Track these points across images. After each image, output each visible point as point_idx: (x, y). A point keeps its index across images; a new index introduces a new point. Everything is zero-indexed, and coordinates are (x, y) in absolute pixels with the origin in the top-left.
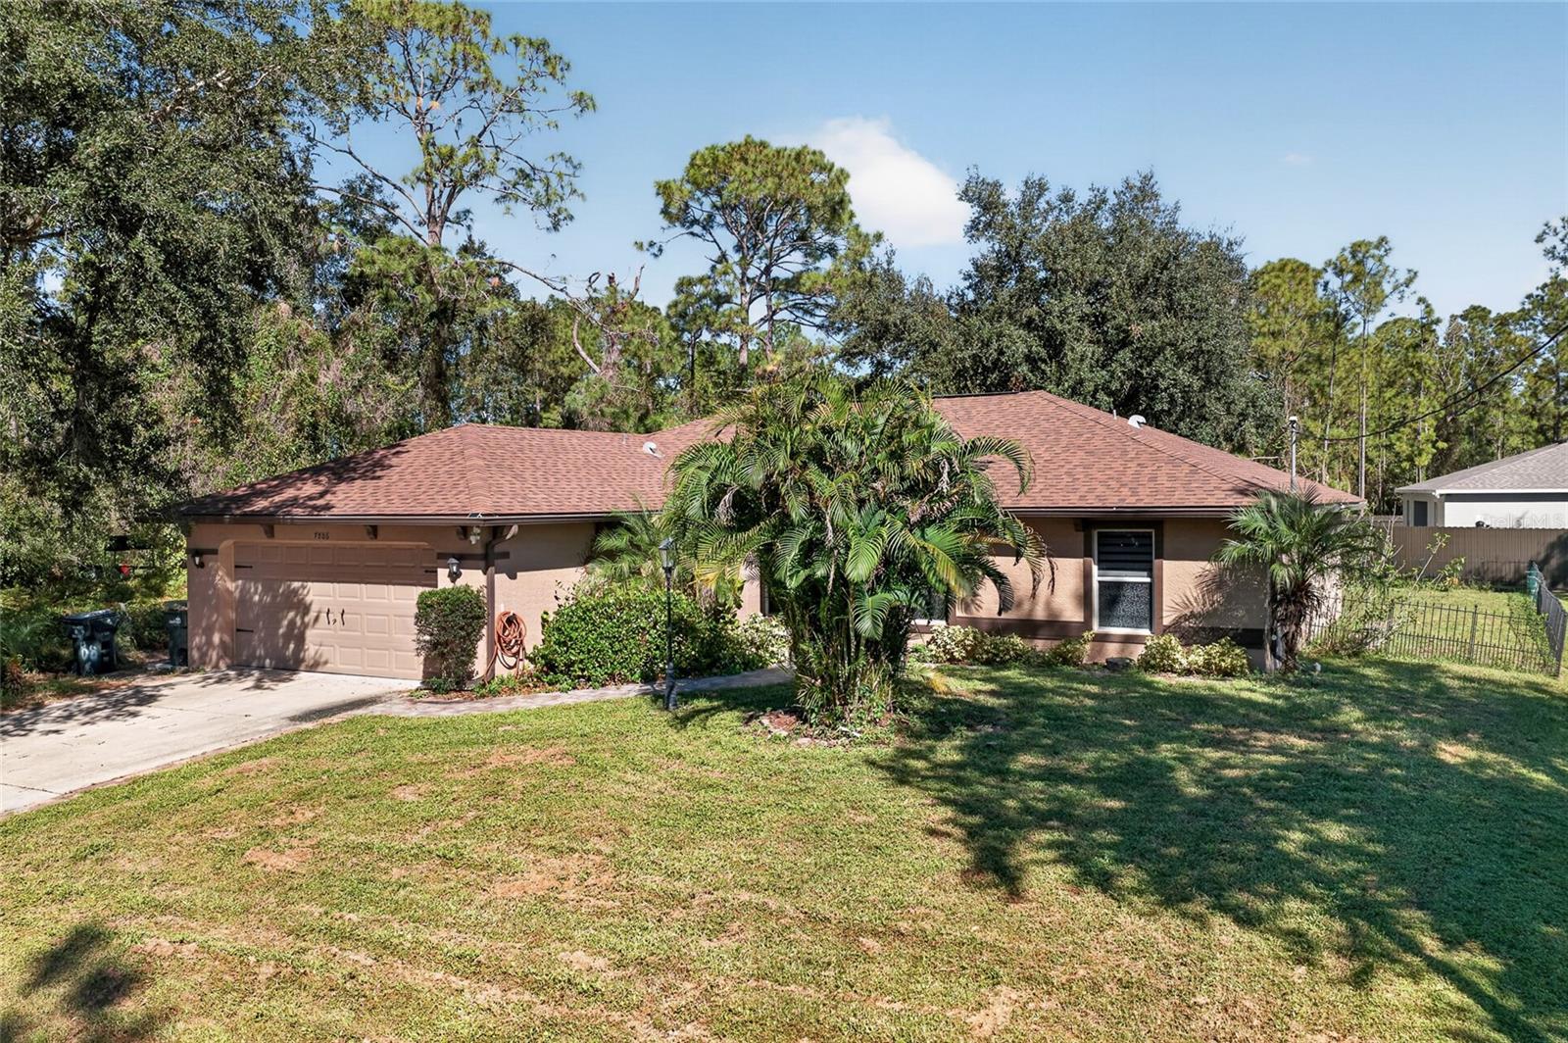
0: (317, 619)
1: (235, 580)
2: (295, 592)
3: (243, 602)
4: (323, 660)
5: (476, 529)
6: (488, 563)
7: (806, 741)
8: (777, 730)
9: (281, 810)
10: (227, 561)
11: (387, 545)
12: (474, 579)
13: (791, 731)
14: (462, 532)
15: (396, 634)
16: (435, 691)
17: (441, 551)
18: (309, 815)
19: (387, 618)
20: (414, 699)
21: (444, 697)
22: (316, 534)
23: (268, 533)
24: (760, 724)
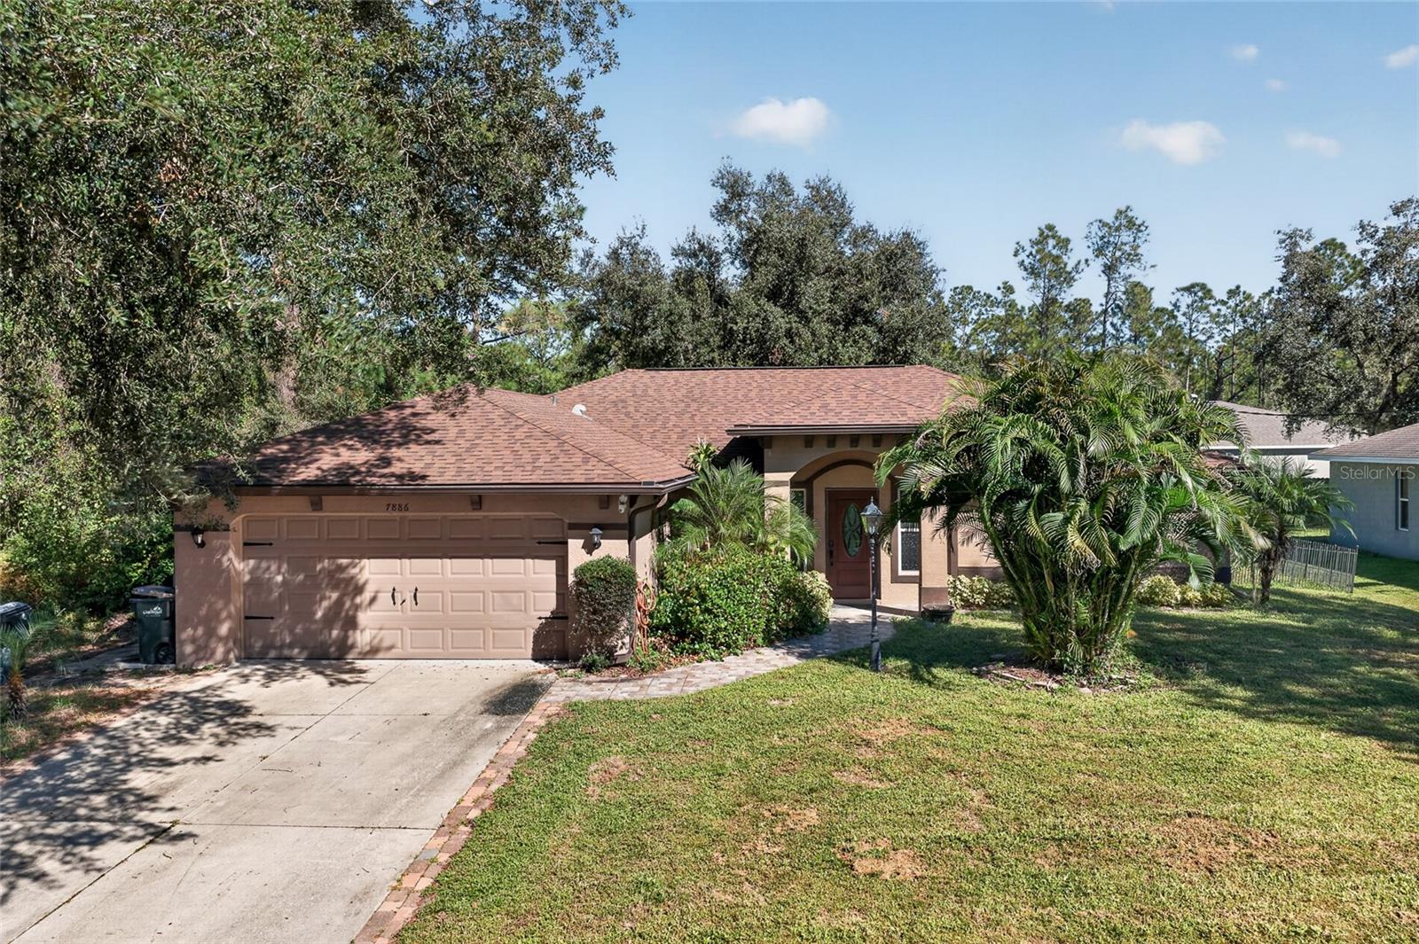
0: (373, 600)
1: (245, 558)
2: (341, 569)
3: (257, 584)
4: (386, 644)
5: (624, 499)
6: (630, 532)
7: (1086, 690)
8: (1040, 683)
9: (767, 814)
10: (236, 538)
11: (485, 516)
12: (613, 549)
13: (1057, 682)
14: (607, 500)
15: (494, 610)
16: (589, 668)
17: (572, 521)
18: (812, 816)
19: (481, 595)
20: (575, 679)
21: (606, 674)
22: (389, 505)
23: (317, 505)
24: (1008, 678)
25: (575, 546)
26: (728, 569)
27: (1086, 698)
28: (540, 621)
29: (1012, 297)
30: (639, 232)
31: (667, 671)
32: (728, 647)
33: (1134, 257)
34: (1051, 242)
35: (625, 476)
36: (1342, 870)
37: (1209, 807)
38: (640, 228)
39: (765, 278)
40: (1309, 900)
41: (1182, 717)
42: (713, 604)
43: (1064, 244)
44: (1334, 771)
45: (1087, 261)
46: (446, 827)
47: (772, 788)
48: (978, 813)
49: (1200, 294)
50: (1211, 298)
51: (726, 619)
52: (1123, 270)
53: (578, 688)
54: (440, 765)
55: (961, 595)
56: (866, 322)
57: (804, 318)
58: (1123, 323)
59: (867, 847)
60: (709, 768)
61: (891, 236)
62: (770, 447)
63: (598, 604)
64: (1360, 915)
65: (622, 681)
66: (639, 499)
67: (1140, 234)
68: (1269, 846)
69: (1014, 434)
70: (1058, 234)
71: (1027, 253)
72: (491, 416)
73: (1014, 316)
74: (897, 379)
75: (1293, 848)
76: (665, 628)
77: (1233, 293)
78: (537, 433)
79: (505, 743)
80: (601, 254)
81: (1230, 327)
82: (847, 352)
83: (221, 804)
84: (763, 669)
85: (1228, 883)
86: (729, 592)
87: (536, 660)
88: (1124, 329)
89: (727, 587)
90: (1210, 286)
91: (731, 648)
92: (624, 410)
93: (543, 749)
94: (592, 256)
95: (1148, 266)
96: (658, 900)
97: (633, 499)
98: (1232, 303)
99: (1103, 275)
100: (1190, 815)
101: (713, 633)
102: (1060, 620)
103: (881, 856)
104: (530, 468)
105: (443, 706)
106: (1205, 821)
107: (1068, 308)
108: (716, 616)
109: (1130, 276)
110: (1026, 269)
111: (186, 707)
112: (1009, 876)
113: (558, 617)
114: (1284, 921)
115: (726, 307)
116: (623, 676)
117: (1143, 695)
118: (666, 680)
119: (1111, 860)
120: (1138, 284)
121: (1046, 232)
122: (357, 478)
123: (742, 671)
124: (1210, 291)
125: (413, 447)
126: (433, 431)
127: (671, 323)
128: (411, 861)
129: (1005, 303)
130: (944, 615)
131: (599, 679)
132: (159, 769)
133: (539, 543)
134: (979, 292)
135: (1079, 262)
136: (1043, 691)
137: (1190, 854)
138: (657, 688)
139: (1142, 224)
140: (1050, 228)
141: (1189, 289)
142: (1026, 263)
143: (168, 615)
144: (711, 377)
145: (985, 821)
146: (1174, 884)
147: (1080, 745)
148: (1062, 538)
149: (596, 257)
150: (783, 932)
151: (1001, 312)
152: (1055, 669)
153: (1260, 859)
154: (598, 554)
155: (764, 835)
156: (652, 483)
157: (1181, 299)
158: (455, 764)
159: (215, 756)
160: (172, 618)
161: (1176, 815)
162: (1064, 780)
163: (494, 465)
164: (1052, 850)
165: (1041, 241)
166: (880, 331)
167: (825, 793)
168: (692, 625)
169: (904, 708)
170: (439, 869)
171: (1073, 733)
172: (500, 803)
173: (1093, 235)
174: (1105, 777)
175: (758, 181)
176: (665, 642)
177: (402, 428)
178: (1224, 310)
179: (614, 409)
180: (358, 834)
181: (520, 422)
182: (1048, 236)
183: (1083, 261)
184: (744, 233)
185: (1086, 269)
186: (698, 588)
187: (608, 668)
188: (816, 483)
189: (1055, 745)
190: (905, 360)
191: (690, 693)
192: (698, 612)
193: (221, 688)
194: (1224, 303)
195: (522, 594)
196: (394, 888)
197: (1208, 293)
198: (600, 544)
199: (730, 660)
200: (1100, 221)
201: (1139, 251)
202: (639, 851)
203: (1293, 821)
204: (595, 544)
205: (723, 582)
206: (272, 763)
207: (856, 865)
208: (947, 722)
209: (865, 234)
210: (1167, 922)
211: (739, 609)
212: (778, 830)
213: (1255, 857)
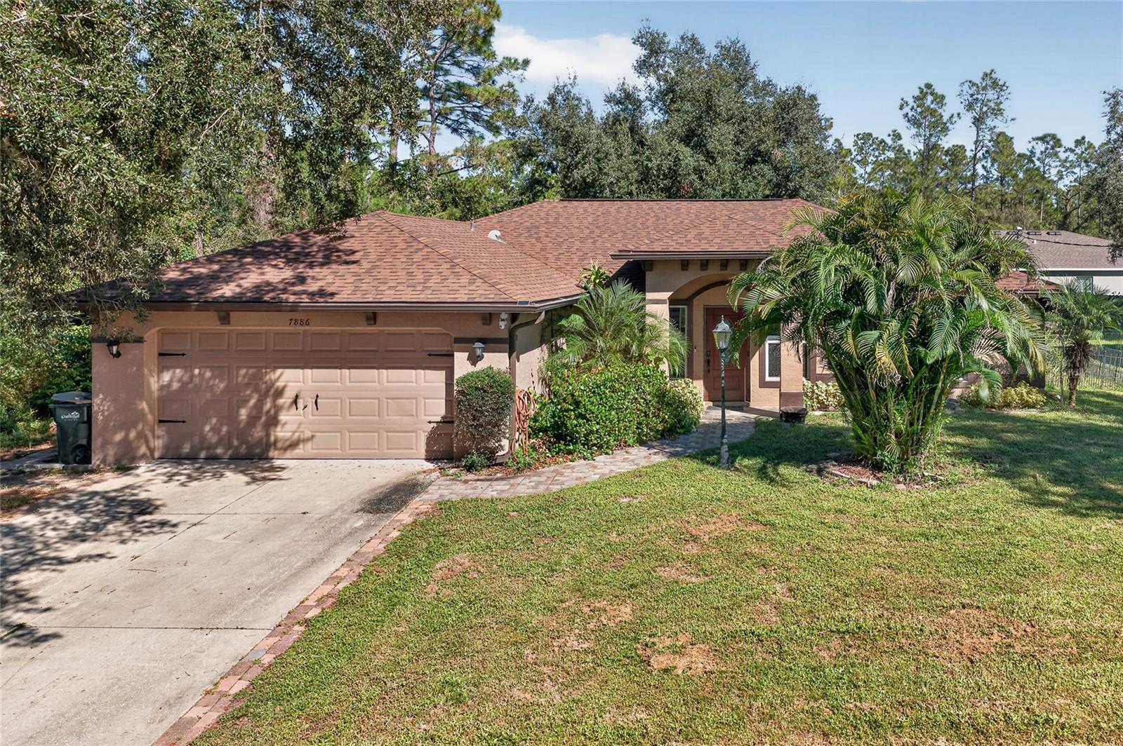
1: (160, 367)
5: (504, 316)
6: (511, 346)
7: (902, 486)
8: (864, 480)
9: (586, 610)
10: (150, 347)
11: (380, 331)
12: (496, 361)
13: (878, 479)
14: (489, 317)
15: (388, 415)
16: (470, 468)
17: (459, 336)
18: (626, 611)
19: (377, 401)
20: (455, 479)
21: (484, 473)
22: (291, 320)
23: (225, 320)
24: (837, 476)
25: (461, 359)
26: (599, 379)
27: (901, 494)
28: (432, 425)
29: (900, 142)
30: (571, 81)
31: (541, 469)
32: (600, 447)
33: (998, 112)
34: (930, 98)
35: (504, 296)
36: (1087, 658)
37: (983, 598)
38: (572, 78)
39: (678, 124)
40: (1053, 688)
41: (978, 511)
42: (586, 410)
43: (940, 99)
44: (1097, 562)
45: (959, 114)
46: (280, 629)
47: (598, 584)
48: (777, 606)
49: (1051, 143)
50: (1060, 146)
51: (598, 423)
52: (990, 122)
53: (454, 487)
54: (299, 564)
55: (817, 398)
56: (764, 161)
57: (710, 156)
58: (992, 165)
59: (668, 642)
60: (546, 564)
61: (787, 90)
62: (651, 270)
63: (476, 410)
64: (1094, 702)
65: (497, 479)
66: (520, 317)
67: (1003, 93)
68: (1028, 636)
69: (838, 262)
70: (935, 91)
71: (910, 107)
72: (396, 240)
73: (901, 159)
74: (775, 211)
75: (1048, 637)
76: (545, 430)
77: (1079, 143)
78: (434, 256)
79: (369, 541)
80: (541, 100)
81: (1077, 170)
82: (746, 187)
83: (74, 605)
84: (627, 467)
85: (985, 672)
86: (601, 399)
87: (428, 459)
88: (993, 171)
89: (599, 395)
90: (1059, 136)
91: (602, 448)
92: (535, 236)
93: (399, 549)
94: (533, 101)
95: (1009, 119)
96: (458, 700)
97: (514, 317)
98: (1078, 151)
99: (973, 126)
100: (964, 607)
101: (585, 436)
102: (883, 424)
103: (678, 651)
104: (420, 288)
105: (324, 504)
106: (976, 612)
107: (947, 153)
108: (588, 420)
109: (995, 127)
110: (909, 121)
111: (100, 507)
112: (791, 669)
113: (447, 421)
114: (1028, 709)
115: (642, 147)
116: (499, 475)
117: (948, 491)
118: (535, 478)
119: (885, 652)
120: (1002, 134)
121: (925, 90)
122: (271, 295)
123: (606, 470)
124: (1059, 140)
125: (334, 266)
126: (354, 252)
127: (598, 160)
128: (235, 664)
129: (894, 148)
130: (797, 417)
131: (476, 478)
132: (54, 567)
133: (430, 355)
134: (877, 138)
135: (952, 116)
136: (864, 488)
137: (957, 645)
138: (525, 486)
139: (1004, 85)
140: (929, 86)
141: (1043, 139)
142: (910, 115)
143: (85, 419)
144: (616, 207)
145: (782, 614)
146: (937, 675)
147: (883, 539)
148: (872, 355)
149: (536, 103)
150: (569, 729)
151: (891, 155)
152: (877, 467)
153: (1018, 648)
154: (481, 365)
155: (577, 631)
156: (527, 303)
157: (1036, 146)
158: (313, 562)
159: (108, 553)
160: (89, 422)
161: (953, 607)
162: (861, 574)
163: (389, 285)
164: (835, 642)
165: (920, 99)
166: (776, 169)
167: (643, 589)
168: (567, 429)
169: (737, 504)
170: (260, 670)
171: (880, 527)
172: (341, 602)
173: (965, 93)
174: (898, 570)
175: (673, 40)
176: (544, 443)
177: (326, 250)
178: (1072, 157)
179: (527, 235)
180: (194, 636)
181: (421, 246)
182: (927, 93)
183: (956, 115)
184: (662, 84)
185: (958, 121)
186: (573, 395)
187: (489, 466)
188: (696, 301)
189: (861, 539)
190: (794, 194)
191: (554, 490)
192: (573, 417)
193: (140, 486)
194: (1072, 151)
195: (414, 401)
196: (208, 693)
197: (1058, 143)
198: (483, 357)
199: (601, 459)
200: (970, 82)
201: (1001, 106)
202: (454, 650)
203: (1052, 612)
204: (478, 357)
205: (596, 390)
206: (141, 563)
207: (652, 661)
208: (772, 518)
209: (766, 88)
210: (924, 713)
211: (610, 414)
212: (591, 626)
213: (1013, 647)
